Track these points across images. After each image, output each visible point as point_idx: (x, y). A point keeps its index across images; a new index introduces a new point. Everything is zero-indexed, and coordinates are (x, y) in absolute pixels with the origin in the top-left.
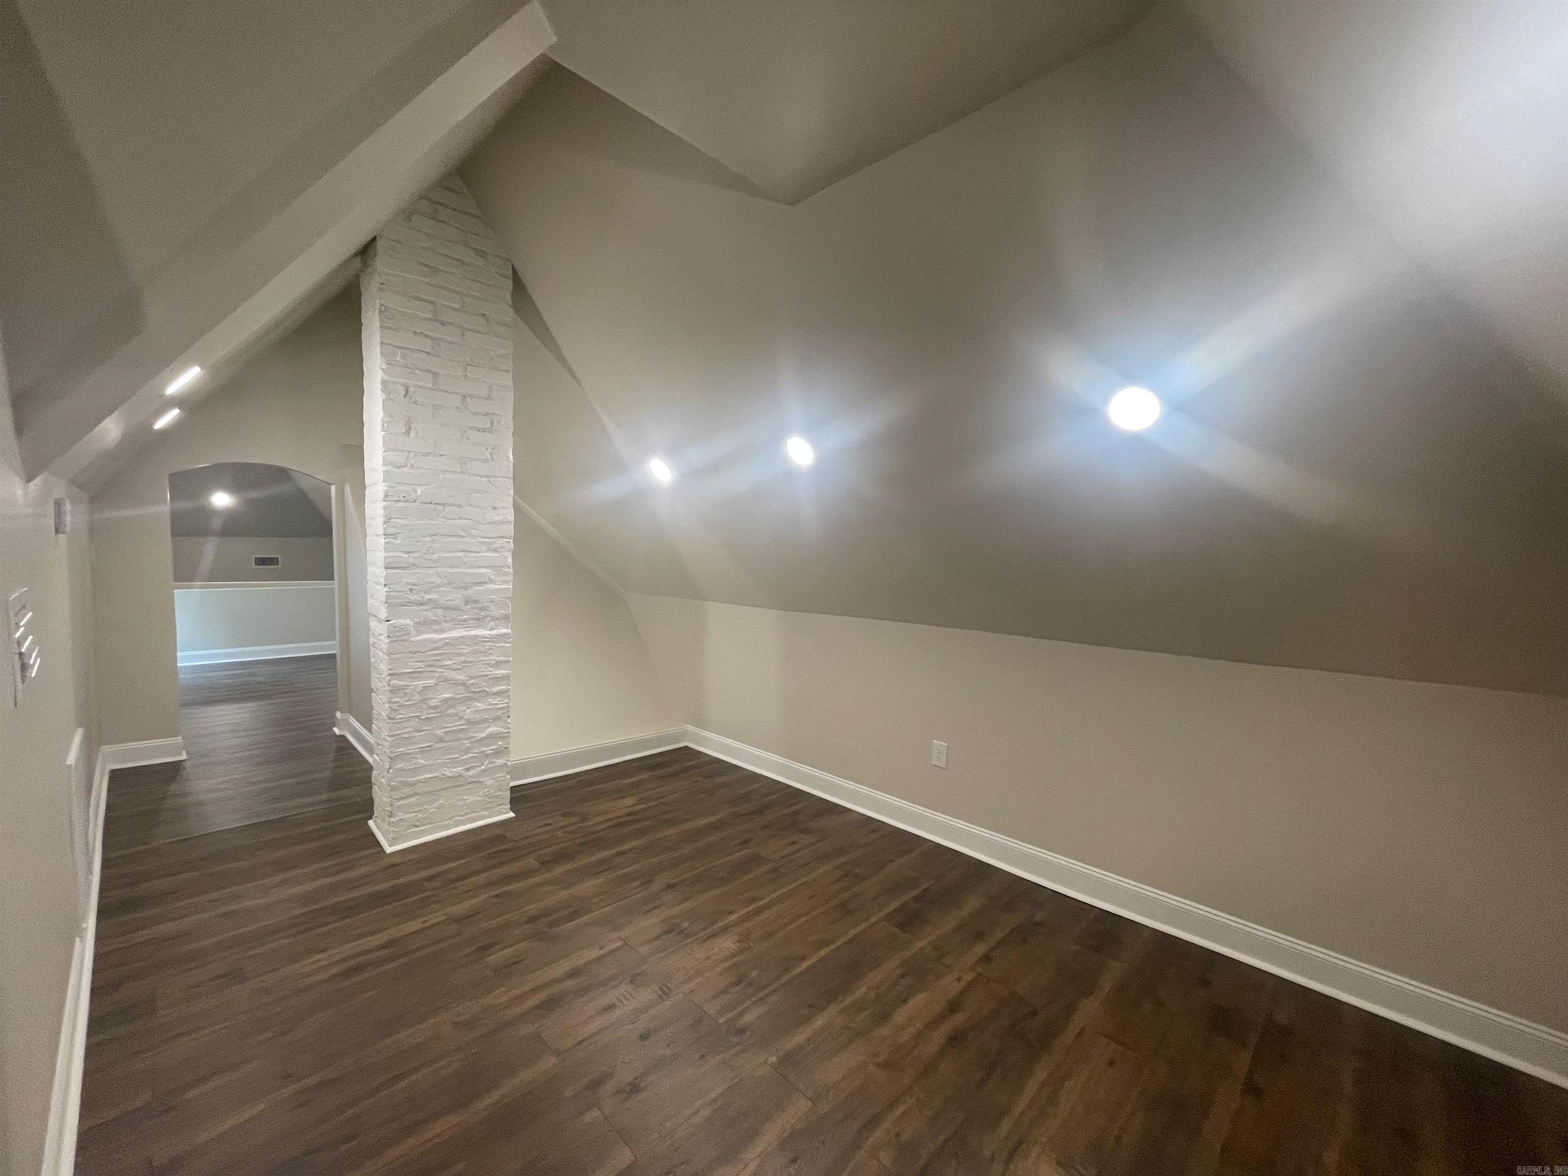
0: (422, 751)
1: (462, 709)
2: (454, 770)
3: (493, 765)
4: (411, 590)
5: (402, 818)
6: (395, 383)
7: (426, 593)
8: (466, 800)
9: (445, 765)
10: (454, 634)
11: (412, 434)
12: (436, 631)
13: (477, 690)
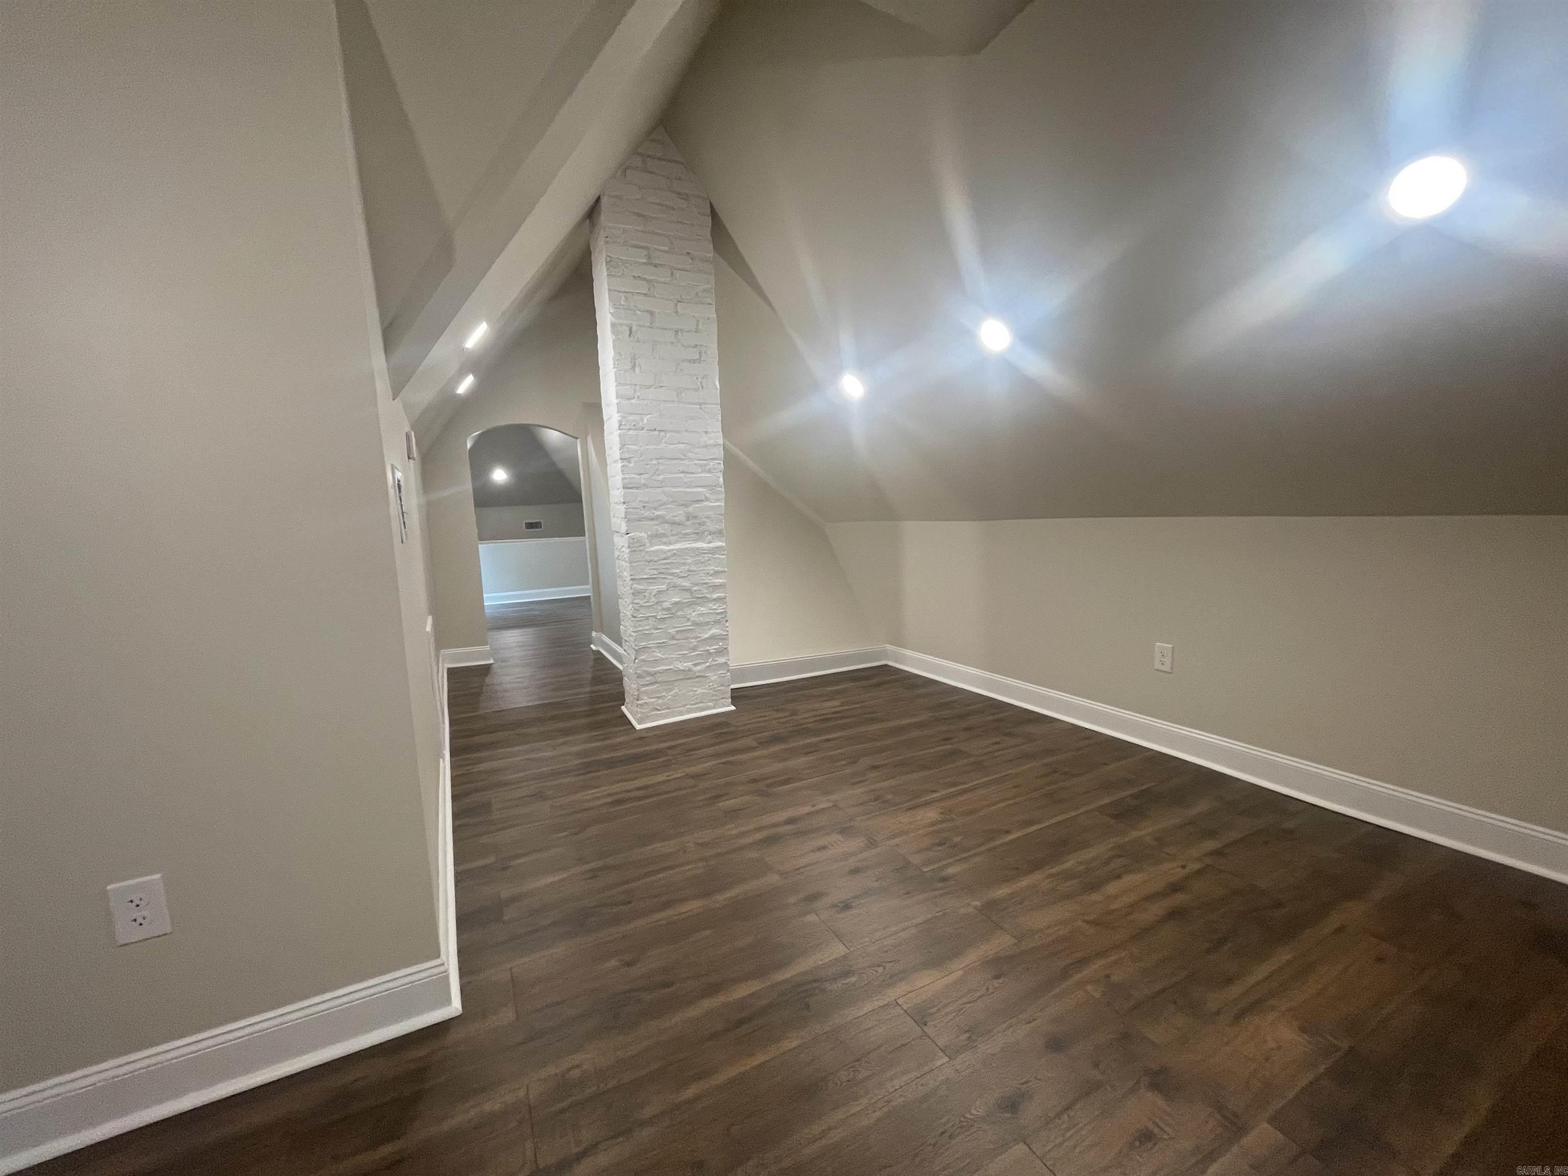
0: (660, 646)
1: (689, 612)
2: (685, 664)
3: (716, 663)
4: (644, 507)
5: (647, 701)
6: (621, 325)
7: (655, 509)
8: (696, 691)
9: (678, 659)
10: (678, 546)
11: (637, 369)
12: (665, 544)
13: (700, 596)
